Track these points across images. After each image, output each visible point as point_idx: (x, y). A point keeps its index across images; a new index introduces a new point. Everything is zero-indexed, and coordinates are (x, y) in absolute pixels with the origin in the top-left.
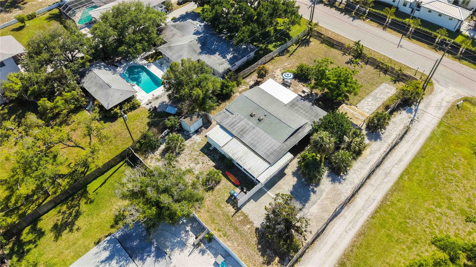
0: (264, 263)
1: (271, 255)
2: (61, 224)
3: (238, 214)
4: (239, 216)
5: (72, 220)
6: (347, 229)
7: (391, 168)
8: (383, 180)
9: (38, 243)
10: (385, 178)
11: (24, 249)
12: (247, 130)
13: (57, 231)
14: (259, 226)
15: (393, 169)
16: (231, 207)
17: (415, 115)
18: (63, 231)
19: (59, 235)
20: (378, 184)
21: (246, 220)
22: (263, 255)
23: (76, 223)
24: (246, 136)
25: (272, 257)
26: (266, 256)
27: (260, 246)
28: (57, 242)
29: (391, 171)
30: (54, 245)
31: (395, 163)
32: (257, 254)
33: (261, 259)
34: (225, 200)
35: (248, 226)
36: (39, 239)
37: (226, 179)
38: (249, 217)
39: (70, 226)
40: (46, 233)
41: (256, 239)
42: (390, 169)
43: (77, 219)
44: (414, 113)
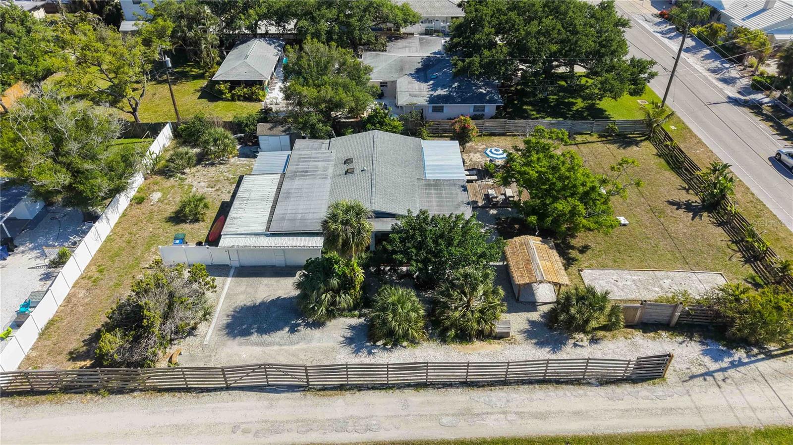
0: (71, 353)
7: (496, 410)
8: (442, 414)
10: (453, 415)
12: (312, 175)
15: (496, 416)
20: (421, 414)
24: (298, 181)
29: (484, 416)
31: (521, 410)
33: (74, 345)
37: (209, 225)
42: (489, 410)
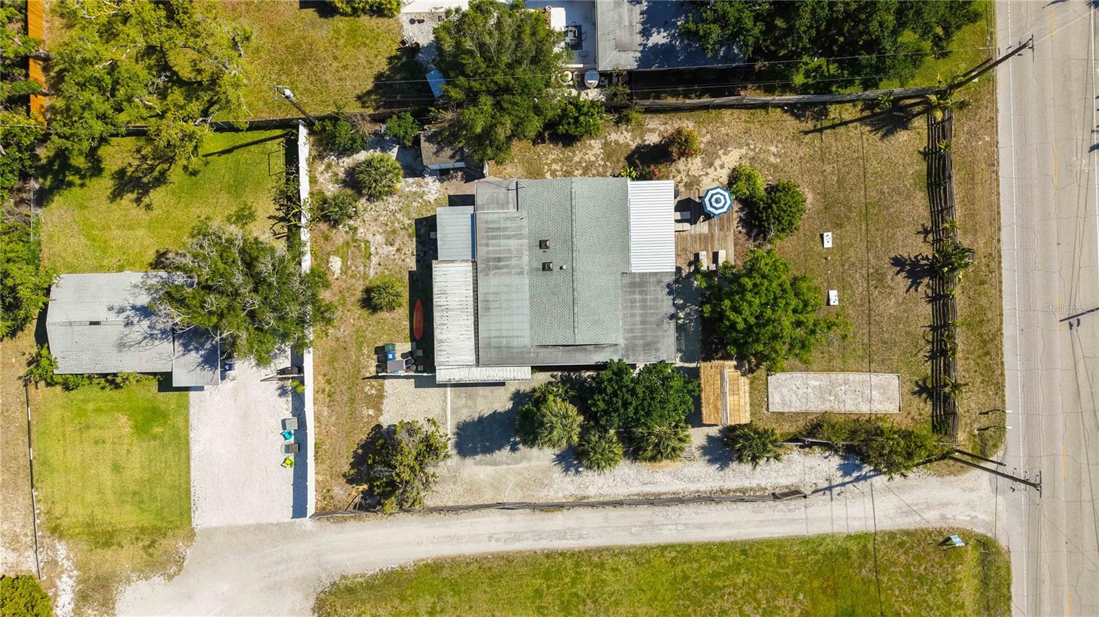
0: (344, 476)
1: (363, 475)
2: (131, 175)
3: (374, 382)
4: (372, 386)
5: (149, 182)
6: (495, 536)
7: (670, 522)
8: (632, 526)
9: (87, 182)
10: (640, 526)
11: (65, 176)
12: (507, 266)
13: (121, 184)
14: (385, 426)
15: (670, 527)
16: (375, 363)
17: (843, 484)
18: (128, 192)
19: (119, 195)
20: (618, 525)
21: (376, 402)
22: (353, 465)
23: (152, 193)
24: (494, 275)
25: (362, 478)
26: (356, 470)
27: (360, 451)
28: (111, 202)
29: (661, 527)
30: (105, 204)
31: (688, 522)
32: (347, 457)
33: (346, 468)
34: (376, 346)
35: (371, 412)
36: (91, 176)
37: (408, 312)
38: (385, 401)
39: (140, 191)
40: (104, 174)
41: (364, 437)
42: (665, 522)
43: (156, 187)
44: (848, 479)
